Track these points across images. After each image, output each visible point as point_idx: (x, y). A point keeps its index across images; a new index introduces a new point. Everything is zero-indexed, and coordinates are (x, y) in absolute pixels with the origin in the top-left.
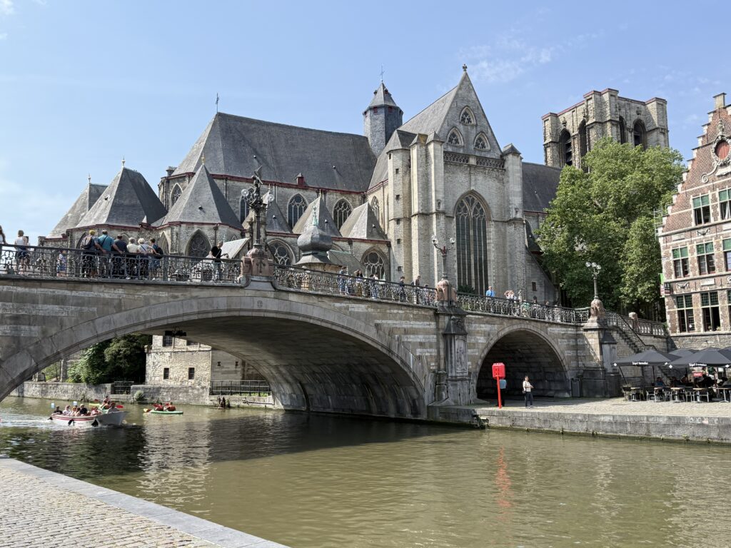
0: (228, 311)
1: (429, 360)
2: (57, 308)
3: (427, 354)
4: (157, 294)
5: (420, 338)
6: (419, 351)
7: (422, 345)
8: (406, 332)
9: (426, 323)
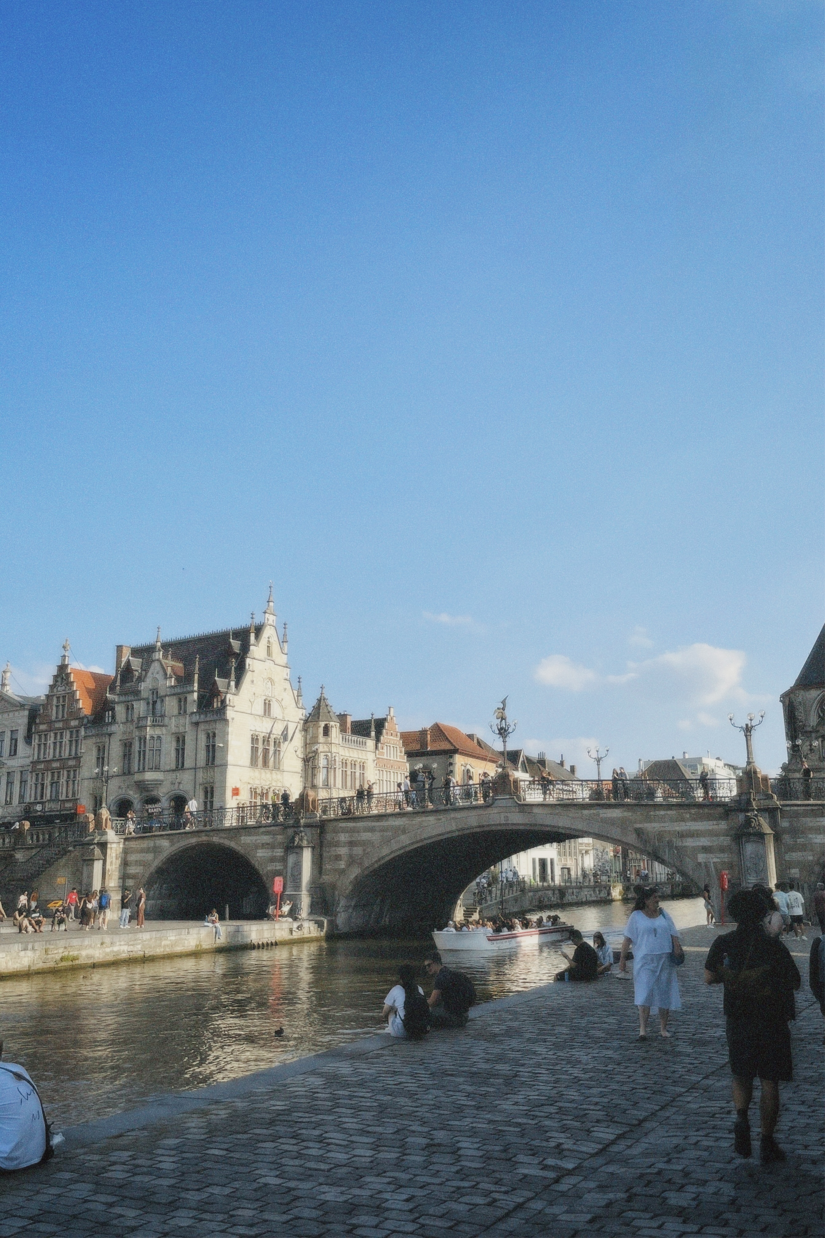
0: (479, 827)
1: (719, 867)
2: (369, 834)
3: (715, 860)
4: (428, 818)
5: (704, 842)
6: (701, 858)
7: (706, 850)
8: (682, 835)
9: (711, 822)
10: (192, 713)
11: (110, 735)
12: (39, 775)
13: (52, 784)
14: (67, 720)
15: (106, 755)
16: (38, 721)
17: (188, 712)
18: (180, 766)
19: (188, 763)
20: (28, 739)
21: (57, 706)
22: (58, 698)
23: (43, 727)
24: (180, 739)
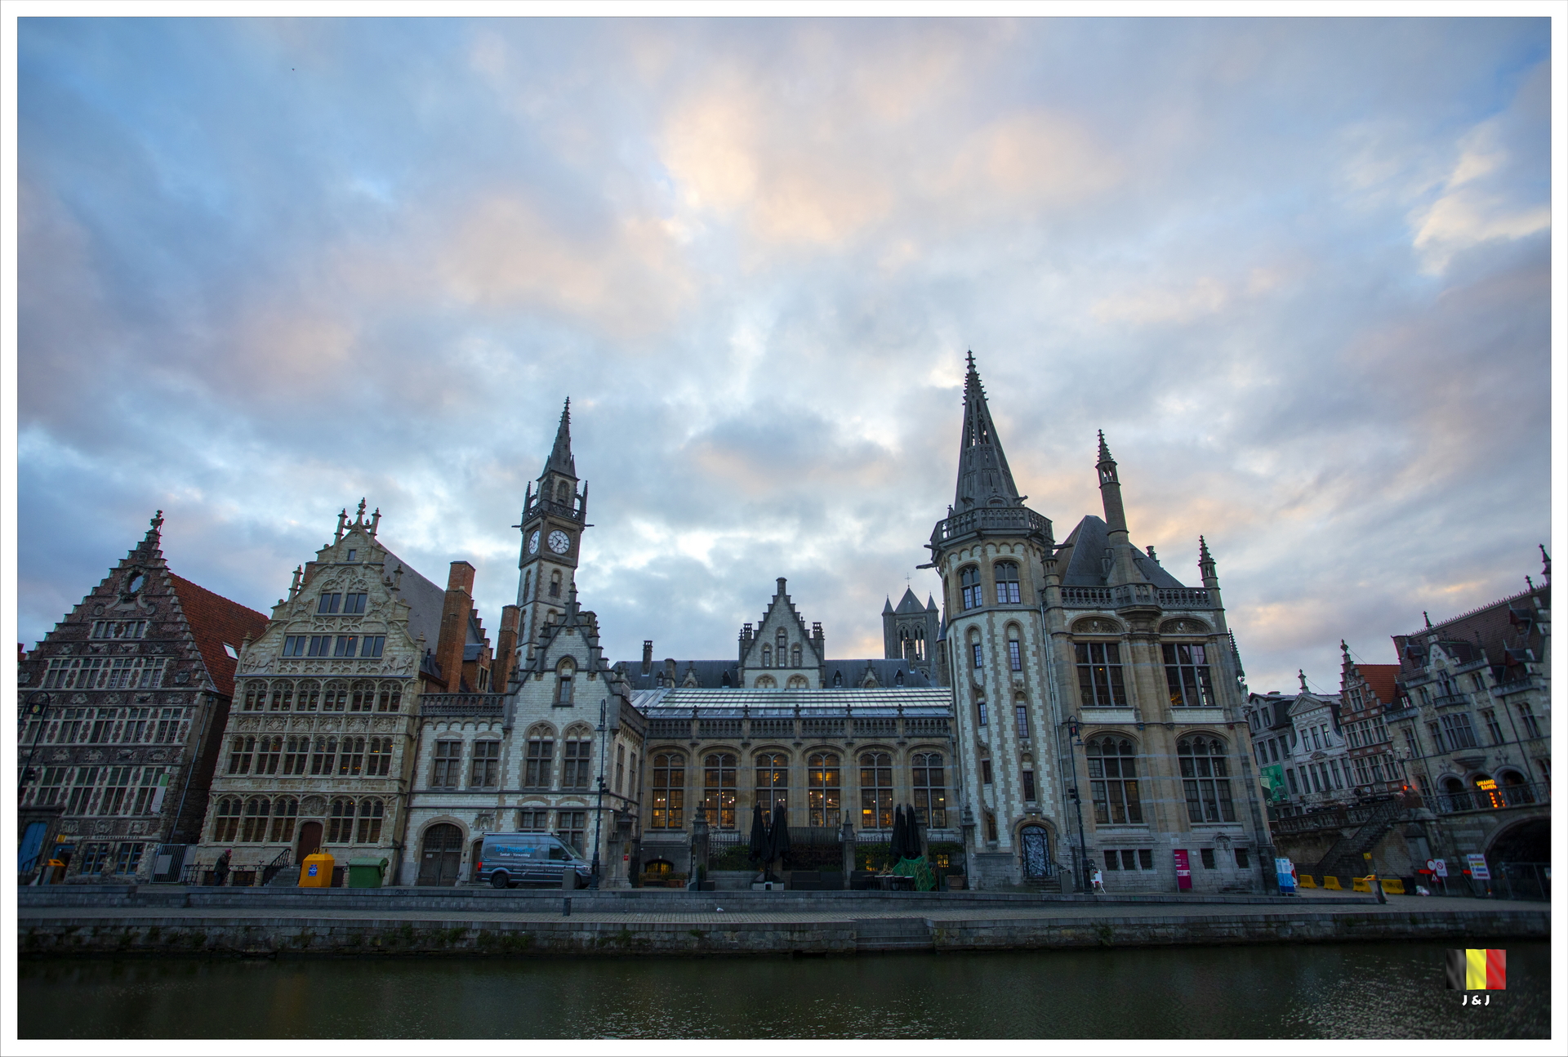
10: (1492, 688)
11: (1413, 718)
12: (1359, 761)
13: (1373, 768)
14: (1366, 710)
15: (1415, 738)
16: (1341, 714)
17: (1488, 686)
18: (1499, 741)
19: (1509, 737)
20: (1338, 730)
21: (1354, 699)
22: (1352, 692)
23: (1347, 719)
24: (1488, 713)
